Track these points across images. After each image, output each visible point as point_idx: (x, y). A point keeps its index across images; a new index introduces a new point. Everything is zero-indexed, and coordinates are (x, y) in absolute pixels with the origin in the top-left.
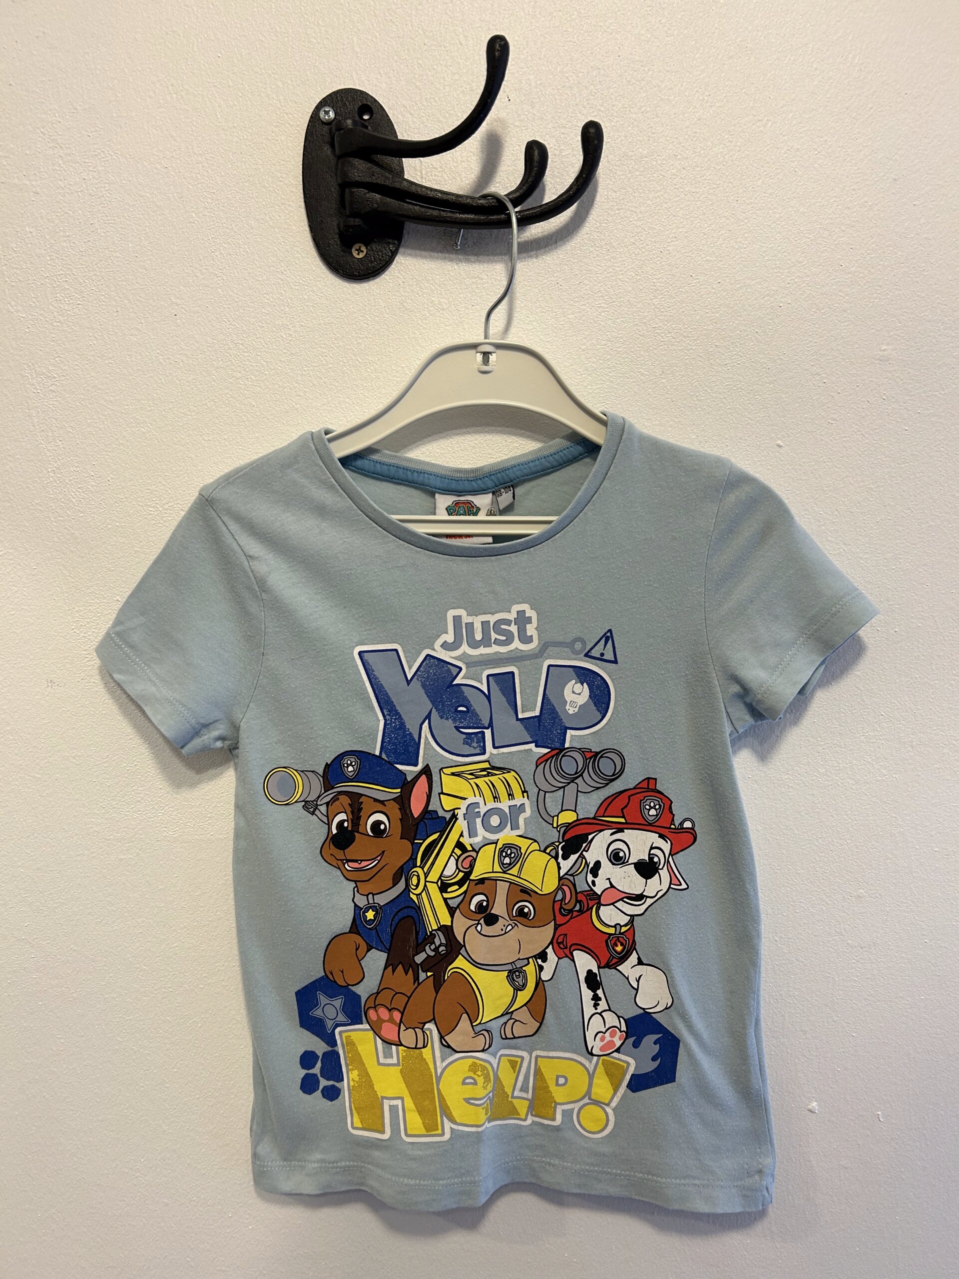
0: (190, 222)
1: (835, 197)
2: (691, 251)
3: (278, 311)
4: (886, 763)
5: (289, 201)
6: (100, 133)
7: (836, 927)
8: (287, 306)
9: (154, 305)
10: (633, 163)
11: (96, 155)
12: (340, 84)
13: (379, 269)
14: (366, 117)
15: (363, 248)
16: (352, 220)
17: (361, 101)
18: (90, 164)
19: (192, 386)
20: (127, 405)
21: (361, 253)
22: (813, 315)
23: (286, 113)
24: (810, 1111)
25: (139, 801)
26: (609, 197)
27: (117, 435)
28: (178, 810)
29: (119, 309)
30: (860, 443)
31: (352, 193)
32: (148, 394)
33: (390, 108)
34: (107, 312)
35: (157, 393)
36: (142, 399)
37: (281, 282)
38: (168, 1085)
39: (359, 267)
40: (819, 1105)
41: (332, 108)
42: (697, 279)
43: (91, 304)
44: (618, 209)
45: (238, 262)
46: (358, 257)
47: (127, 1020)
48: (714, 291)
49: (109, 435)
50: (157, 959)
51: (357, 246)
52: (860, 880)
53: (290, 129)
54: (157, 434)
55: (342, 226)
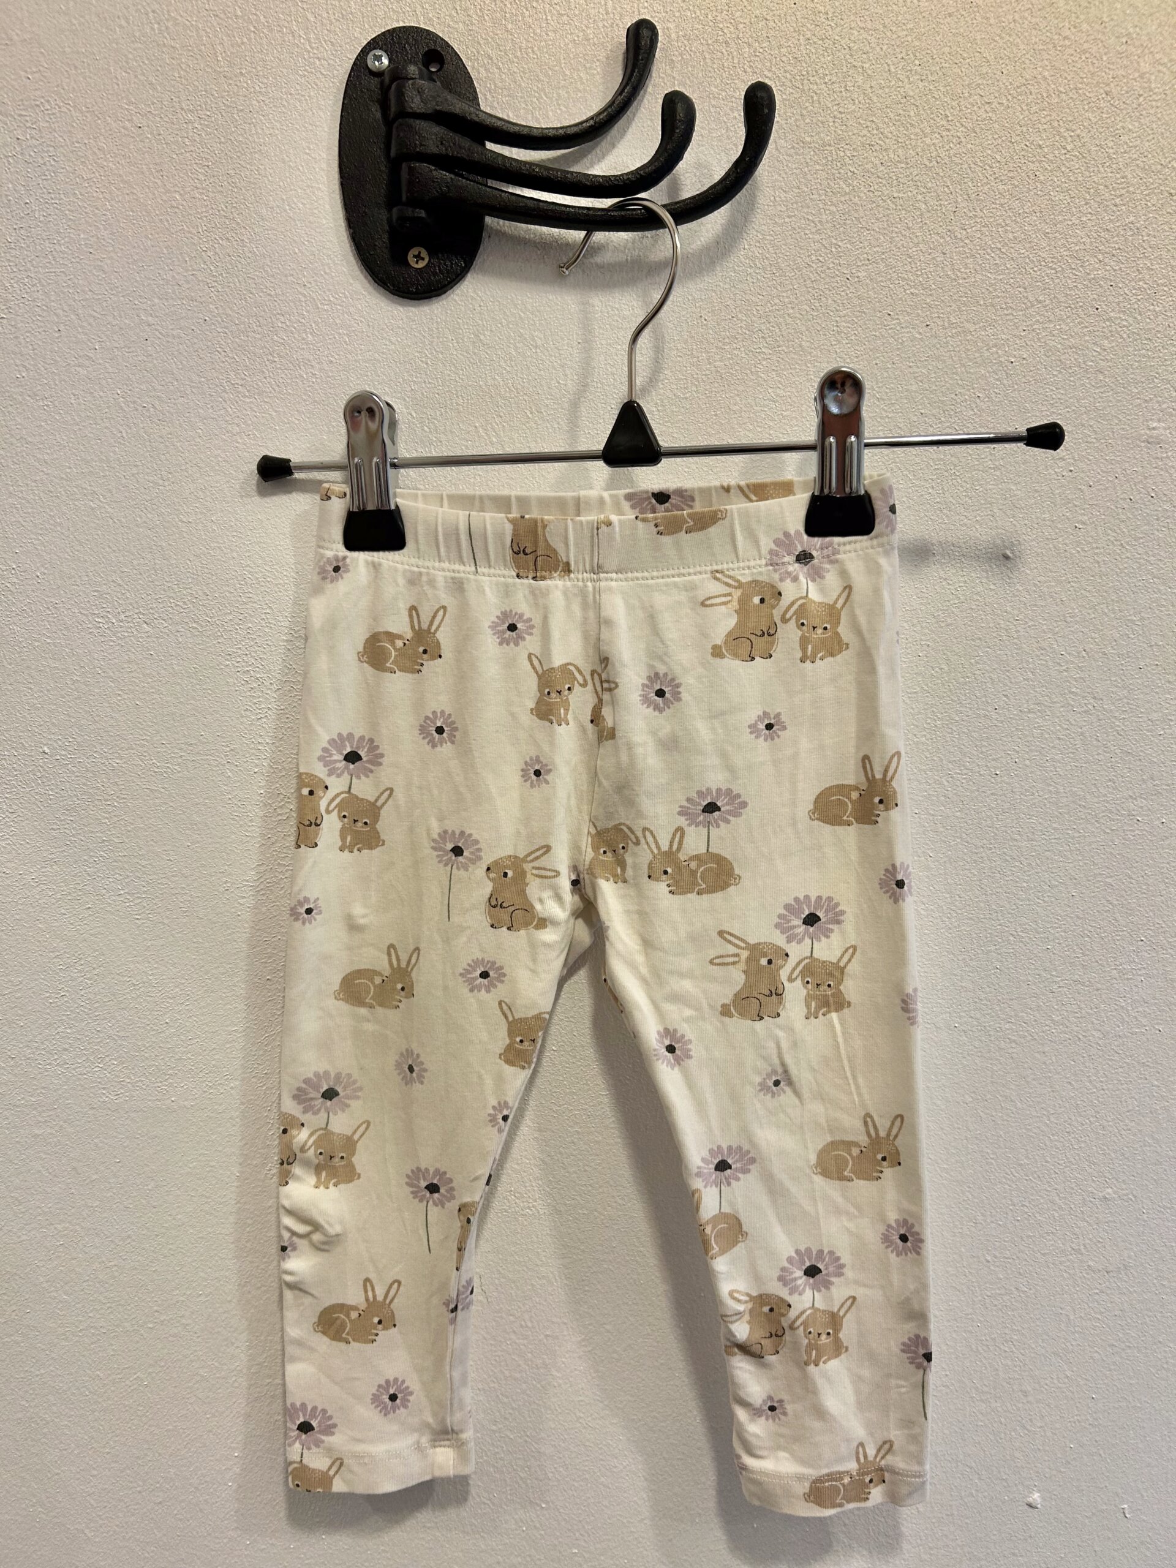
0: (173, 207)
1: (1090, 213)
2: (890, 280)
3: (298, 341)
4: (1147, 1009)
5: (318, 183)
6: (45, 74)
7: (1073, 1242)
8: (311, 334)
9: (114, 323)
10: (812, 153)
11: (37, 105)
12: (398, 21)
13: (445, 286)
14: (433, 70)
15: (424, 254)
16: (410, 209)
17: (427, 44)
18: (28, 118)
19: (167, 443)
20: (70, 468)
21: (420, 262)
22: (1056, 376)
23: (319, 59)
24: (1030, 1505)
25: (65, 1050)
26: (777, 199)
27: (51, 510)
28: (123, 1063)
29: (62, 328)
30: (1117, 557)
31: (410, 168)
32: (101, 452)
33: (468, 58)
34: (44, 331)
35: (114, 452)
36: (92, 459)
37: (303, 299)
38: (95, 1473)
39: (418, 280)
40: (1043, 1499)
41: (386, 52)
42: (898, 319)
43: (19, 318)
44: (789, 217)
45: (240, 266)
46: (416, 266)
47: (37, 1376)
48: (917, 336)
49: (42, 510)
50: (85, 1284)
51: (414, 251)
52: (1107, 1175)
53: (323, 80)
54: (112, 511)
55: (394, 219)
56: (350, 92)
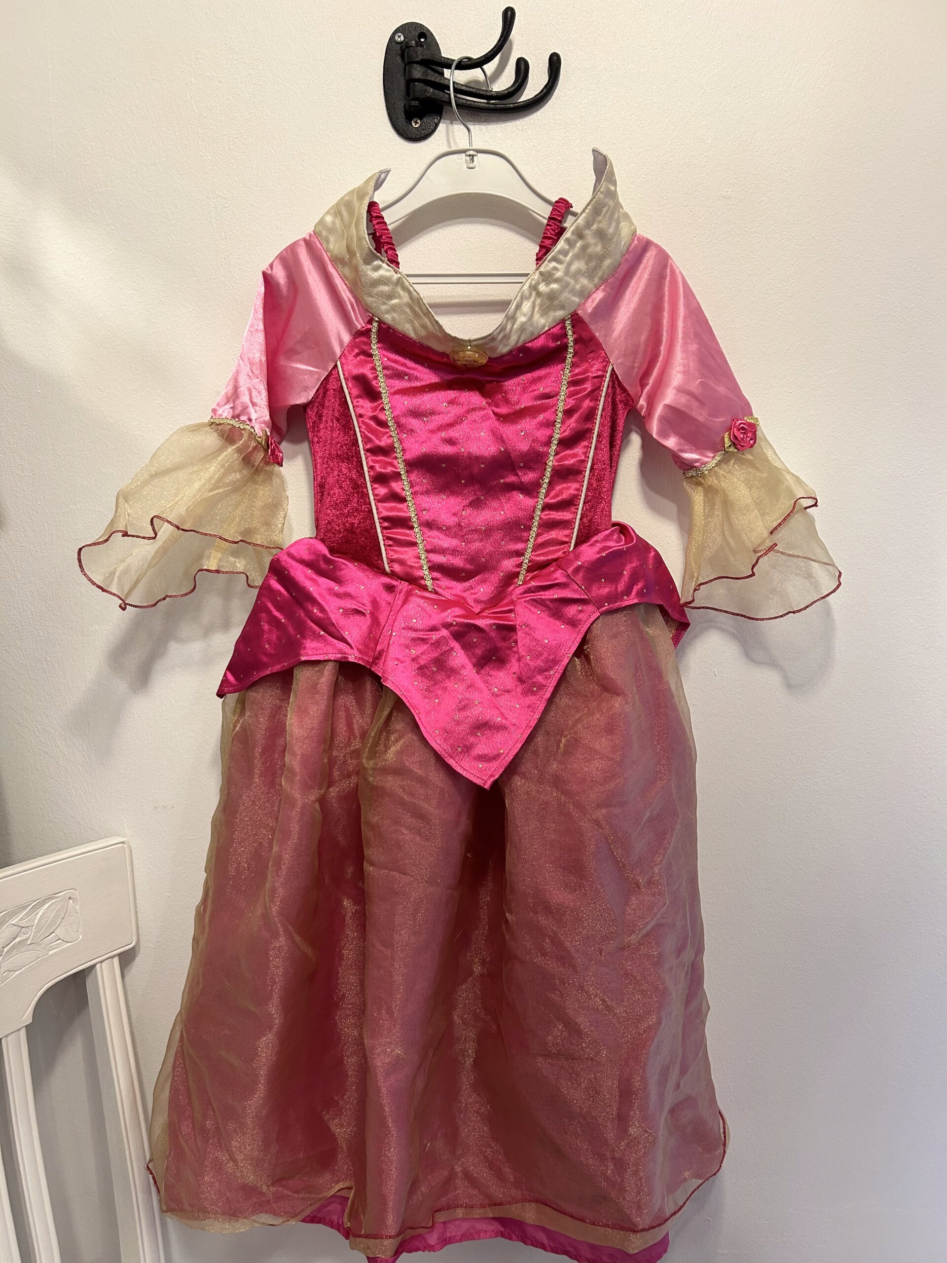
3: (366, 160)
5: (374, 91)
8: (372, 157)
10: (581, 73)
11: (258, 59)
12: (408, 19)
13: (428, 135)
14: (422, 40)
15: (419, 121)
16: (414, 102)
17: (419, 30)
21: (417, 125)
22: (685, 169)
26: (567, 93)
29: (268, 156)
31: (415, 85)
33: (437, 36)
35: (290, 210)
37: (368, 142)
39: (415, 133)
41: (403, 33)
42: (617, 145)
43: (251, 152)
44: (571, 101)
46: (415, 127)
48: (626, 153)
51: (415, 119)
53: (376, 46)
55: (407, 106)
56: (388, 52)
